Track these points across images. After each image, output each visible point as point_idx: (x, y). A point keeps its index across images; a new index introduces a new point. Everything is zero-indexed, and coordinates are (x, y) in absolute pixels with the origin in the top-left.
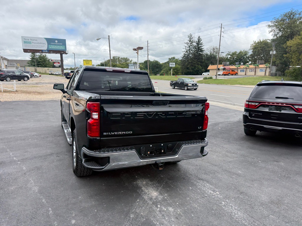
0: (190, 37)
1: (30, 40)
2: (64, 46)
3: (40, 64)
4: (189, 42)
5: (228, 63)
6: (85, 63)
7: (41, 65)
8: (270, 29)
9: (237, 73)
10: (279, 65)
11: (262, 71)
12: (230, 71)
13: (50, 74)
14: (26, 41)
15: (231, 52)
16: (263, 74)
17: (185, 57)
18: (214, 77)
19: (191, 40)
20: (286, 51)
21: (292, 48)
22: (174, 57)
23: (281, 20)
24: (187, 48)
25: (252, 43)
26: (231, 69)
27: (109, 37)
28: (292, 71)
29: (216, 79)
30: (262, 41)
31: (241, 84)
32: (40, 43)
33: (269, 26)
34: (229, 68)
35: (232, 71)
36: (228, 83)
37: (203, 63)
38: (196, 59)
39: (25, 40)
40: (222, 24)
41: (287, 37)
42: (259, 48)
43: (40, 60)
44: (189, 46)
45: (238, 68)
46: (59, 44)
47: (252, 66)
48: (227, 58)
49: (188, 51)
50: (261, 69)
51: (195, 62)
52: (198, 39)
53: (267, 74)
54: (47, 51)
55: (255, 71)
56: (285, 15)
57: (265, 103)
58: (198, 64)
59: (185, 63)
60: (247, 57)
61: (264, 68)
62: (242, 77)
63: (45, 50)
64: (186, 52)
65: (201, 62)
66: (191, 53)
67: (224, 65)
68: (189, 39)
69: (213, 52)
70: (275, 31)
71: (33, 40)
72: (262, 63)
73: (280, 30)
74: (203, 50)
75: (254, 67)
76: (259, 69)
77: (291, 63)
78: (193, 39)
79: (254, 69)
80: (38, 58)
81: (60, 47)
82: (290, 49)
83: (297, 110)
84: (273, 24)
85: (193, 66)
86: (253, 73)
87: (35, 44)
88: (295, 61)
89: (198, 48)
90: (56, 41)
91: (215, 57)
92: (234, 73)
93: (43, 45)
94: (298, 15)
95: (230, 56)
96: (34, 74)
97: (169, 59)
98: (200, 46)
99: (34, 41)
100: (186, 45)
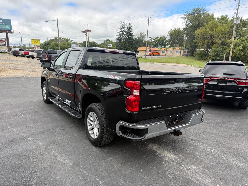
0: (123, 23)
2: (10, 26)
4: (122, 28)
5: (152, 46)
6: (34, 43)
8: (183, 20)
9: (160, 54)
10: (190, 48)
11: (178, 52)
12: (154, 52)
15: (154, 37)
16: (178, 54)
17: (119, 39)
18: (144, 57)
19: (123, 26)
20: (195, 38)
21: (199, 35)
22: (109, 39)
23: (191, 14)
24: (120, 32)
25: (170, 30)
26: (155, 51)
27: (57, 20)
28: (199, 53)
29: (145, 58)
30: (176, 29)
31: (164, 63)
33: (183, 18)
34: (153, 50)
35: (156, 52)
36: (155, 62)
37: (133, 45)
38: (128, 42)
40: (149, 14)
41: (195, 27)
42: (175, 35)
44: (122, 31)
45: (160, 50)
46: (4, 23)
47: (171, 49)
48: (151, 42)
49: (121, 35)
50: (177, 51)
51: (127, 44)
52: (129, 26)
53: (182, 55)
55: (173, 53)
56: (194, 10)
57: (215, 78)
58: (129, 46)
59: (119, 44)
60: (165, 41)
61: (179, 50)
62: (164, 57)
64: (120, 35)
65: (131, 44)
66: (124, 37)
67: (150, 48)
68: (121, 25)
69: (140, 37)
70: (186, 22)
72: (177, 46)
73: (190, 21)
74: (133, 34)
75: (172, 49)
76: (176, 51)
77: (198, 47)
78: (125, 25)
79: (172, 51)
81: (5, 27)
82: (198, 36)
83: (239, 83)
84: (185, 17)
85: (125, 47)
86: (171, 54)
88: (201, 45)
89: (129, 33)
90: (1, 21)
91: (142, 41)
92: (157, 54)
94: (202, 11)
95: (153, 40)
97: (105, 40)
98: (130, 31)
100: (119, 30)
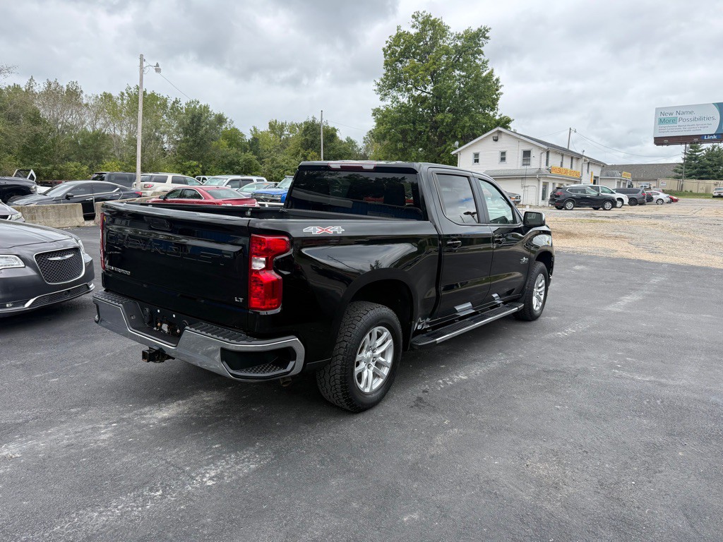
1: (674, 115)
3: (705, 172)
7: (709, 174)
13: (714, 197)
14: (664, 117)
32: (700, 119)
39: (662, 116)
43: (708, 162)
54: (715, 137)
63: (710, 135)
71: (683, 113)
80: (704, 157)
87: (686, 123)
93: (708, 122)
96: (654, 196)
99: (683, 116)
